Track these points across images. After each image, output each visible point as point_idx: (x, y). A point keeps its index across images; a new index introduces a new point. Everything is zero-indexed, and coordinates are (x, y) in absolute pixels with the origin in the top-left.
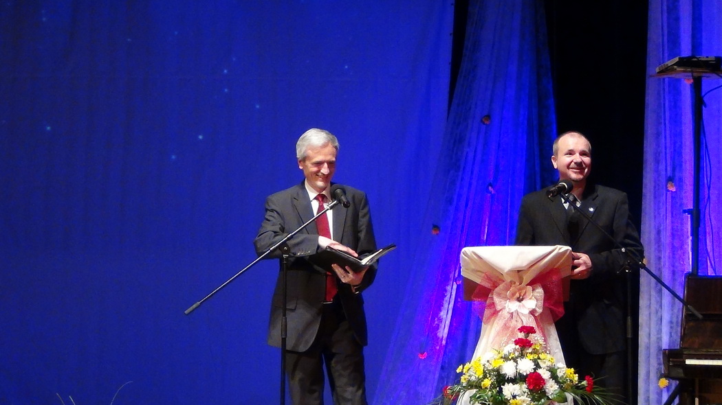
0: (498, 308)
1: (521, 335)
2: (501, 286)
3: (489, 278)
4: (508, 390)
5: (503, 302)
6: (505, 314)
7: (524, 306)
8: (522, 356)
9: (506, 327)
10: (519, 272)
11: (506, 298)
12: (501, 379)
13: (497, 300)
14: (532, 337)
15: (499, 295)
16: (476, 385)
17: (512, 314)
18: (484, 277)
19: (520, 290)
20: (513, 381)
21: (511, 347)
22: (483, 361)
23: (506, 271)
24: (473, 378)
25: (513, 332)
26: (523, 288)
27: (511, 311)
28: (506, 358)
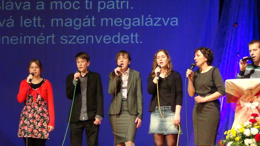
0: (242, 106)
1: (252, 118)
2: (243, 96)
3: (237, 93)
4: (247, 141)
5: (244, 103)
6: (245, 108)
7: (253, 105)
8: (253, 126)
9: (245, 114)
10: (251, 90)
11: (245, 101)
12: (244, 137)
13: (241, 102)
14: (257, 118)
15: (242, 100)
16: (233, 140)
17: (248, 108)
18: (235, 92)
19: (251, 98)
20: (249, 138)
21: (248, 123)
22: (236, 129)
23: (245, 89)
24: (232, 137)
25: (248, 116)
26: (253, 97)
27: (248, 107)
28: (246, 128)
